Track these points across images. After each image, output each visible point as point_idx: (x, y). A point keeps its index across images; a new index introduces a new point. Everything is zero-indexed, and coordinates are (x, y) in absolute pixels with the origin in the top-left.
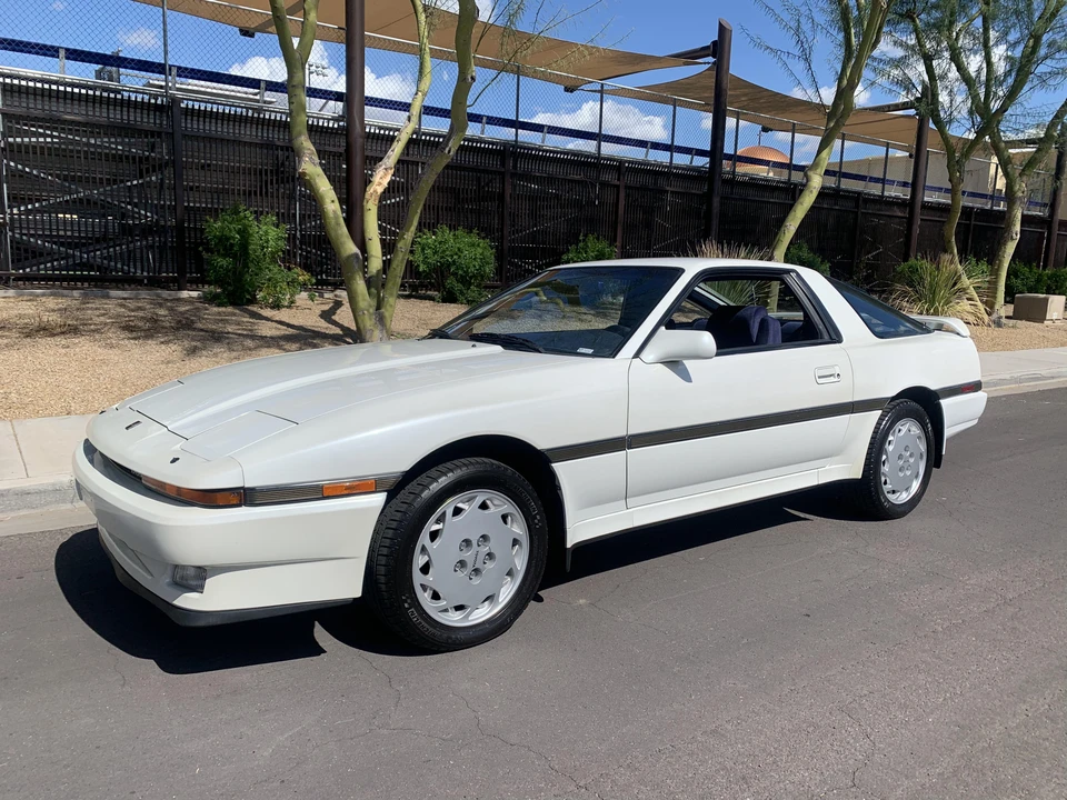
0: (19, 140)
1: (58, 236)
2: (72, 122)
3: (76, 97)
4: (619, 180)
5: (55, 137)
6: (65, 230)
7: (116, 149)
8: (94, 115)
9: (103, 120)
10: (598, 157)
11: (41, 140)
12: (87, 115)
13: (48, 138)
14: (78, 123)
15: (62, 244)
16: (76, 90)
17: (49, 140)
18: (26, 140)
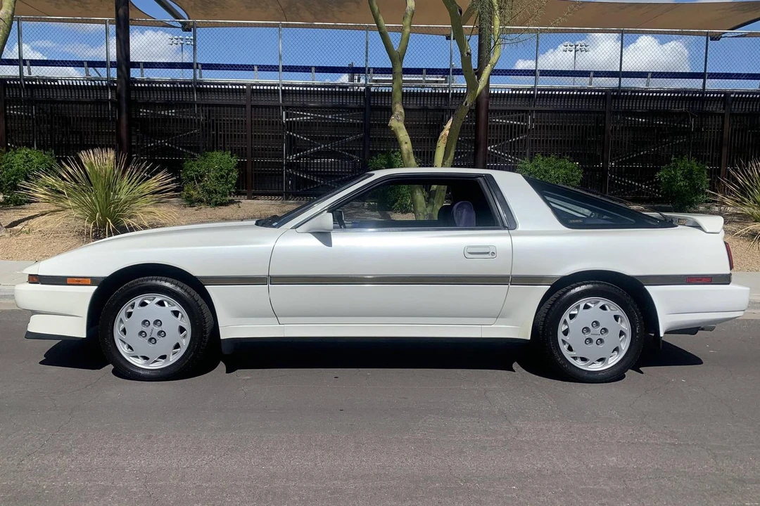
0: (294, 119)
1: (317, 171)
2: (314, 107)
3: (326, 93)
4: (724, 109)
5: (309, 116)
6: (314, 168)
7: (342, 120)
8: (325, 102)
9: (330, 105)
10: (703, 92)
11: (305, 118)
12: (321, 102)
13: (307, 117)
14: (318, 107)
15: (318, 176)
16: (319, 89)
17: (309, 118)
18: (298, 119)
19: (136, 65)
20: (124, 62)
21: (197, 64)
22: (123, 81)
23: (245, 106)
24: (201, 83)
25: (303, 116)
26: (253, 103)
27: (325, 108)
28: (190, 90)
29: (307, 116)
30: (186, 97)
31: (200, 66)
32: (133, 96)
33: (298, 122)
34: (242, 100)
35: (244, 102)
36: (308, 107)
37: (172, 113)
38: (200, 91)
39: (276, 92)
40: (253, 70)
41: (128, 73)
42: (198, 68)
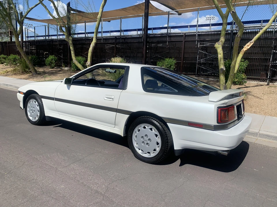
18: (204, 45)
19: (150, 29)
20: (146, 28)
21: (169, 27)
22: (145, 35)
23: (182, 41)
24: (170, 34)
25: (207, 44)
26: (185, 40)
27: (213, 40)
28: (166, 37)
29: (208, 44)
30: (164, 39)
31: (170, 27)
32: (148, 40)
33: (204, 47)
34: (182, 39)
35: (182, 40)
36: (206, 40)
37: (161, 45)
38: (171, 36)
39: (195, 35)
40: (188, 27)
41: (147, 32)
42: (169, 28)
